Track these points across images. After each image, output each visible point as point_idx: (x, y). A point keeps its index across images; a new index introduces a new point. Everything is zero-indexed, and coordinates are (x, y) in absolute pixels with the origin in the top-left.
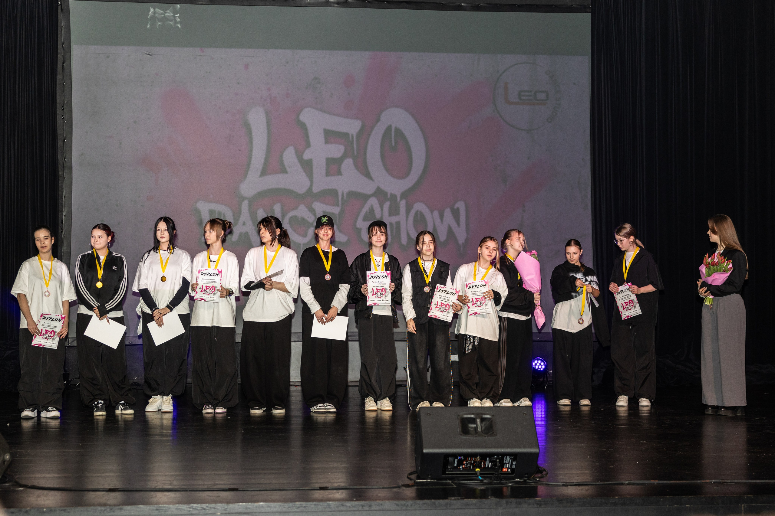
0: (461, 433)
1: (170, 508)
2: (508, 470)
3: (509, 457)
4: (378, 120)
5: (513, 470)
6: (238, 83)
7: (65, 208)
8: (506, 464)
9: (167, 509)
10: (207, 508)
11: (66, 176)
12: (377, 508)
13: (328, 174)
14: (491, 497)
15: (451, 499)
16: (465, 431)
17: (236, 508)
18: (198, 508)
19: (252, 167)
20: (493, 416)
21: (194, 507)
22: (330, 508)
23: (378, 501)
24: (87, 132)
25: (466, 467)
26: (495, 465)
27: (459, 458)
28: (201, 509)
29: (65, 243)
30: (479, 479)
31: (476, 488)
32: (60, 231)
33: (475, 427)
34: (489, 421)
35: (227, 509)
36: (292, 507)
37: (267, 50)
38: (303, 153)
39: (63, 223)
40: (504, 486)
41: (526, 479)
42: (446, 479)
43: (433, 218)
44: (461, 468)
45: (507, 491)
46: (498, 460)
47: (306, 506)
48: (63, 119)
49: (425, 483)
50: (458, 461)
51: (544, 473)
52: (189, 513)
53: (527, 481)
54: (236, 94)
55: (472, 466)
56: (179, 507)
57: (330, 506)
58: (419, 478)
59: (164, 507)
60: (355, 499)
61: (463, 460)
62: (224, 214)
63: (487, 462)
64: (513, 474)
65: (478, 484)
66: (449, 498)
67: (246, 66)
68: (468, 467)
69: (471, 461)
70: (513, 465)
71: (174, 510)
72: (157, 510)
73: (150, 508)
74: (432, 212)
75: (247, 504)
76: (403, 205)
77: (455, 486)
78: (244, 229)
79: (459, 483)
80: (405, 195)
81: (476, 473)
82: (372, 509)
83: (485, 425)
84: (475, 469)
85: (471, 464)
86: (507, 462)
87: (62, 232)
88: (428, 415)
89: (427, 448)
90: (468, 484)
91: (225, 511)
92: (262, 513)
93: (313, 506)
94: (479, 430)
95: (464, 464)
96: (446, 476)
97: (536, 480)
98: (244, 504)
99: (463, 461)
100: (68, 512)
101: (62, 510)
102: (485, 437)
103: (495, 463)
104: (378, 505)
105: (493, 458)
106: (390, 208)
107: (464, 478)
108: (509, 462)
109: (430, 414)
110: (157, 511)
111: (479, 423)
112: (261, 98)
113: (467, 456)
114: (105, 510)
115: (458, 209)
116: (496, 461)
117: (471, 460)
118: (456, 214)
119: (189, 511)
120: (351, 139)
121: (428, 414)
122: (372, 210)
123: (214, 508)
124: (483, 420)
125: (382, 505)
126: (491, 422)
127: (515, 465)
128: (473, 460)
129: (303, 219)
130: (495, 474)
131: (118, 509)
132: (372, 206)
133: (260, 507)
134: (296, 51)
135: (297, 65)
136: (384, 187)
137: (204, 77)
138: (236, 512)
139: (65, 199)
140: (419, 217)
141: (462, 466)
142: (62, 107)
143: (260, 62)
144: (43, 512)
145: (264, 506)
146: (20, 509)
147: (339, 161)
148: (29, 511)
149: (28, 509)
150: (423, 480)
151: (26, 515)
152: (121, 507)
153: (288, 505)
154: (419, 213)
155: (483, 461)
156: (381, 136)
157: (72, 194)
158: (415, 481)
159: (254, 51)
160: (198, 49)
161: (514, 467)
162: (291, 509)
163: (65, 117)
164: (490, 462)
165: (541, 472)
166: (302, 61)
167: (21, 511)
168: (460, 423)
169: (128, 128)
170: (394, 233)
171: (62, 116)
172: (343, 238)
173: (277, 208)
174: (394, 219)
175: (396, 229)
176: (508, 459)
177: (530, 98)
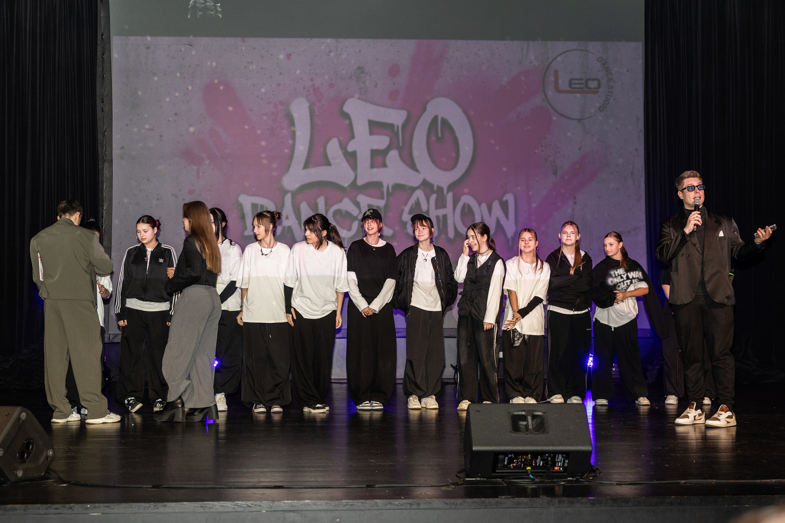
0: (512, 431)
1: (214, 505)
2: (560, 468)
3: (561, 455)
4: (424, 110)
5: (565, 469)
6: (281, 74)
7: (105, 202)
8: (558, 462)
9: (211, 506)
10: (252, 506)
11: (105, 171)
12: (426, 506)
13: (372, 166)
14: (543, 496)
15: (501, 498)
16: (516, 428)
17: (282, 506)
18: (243, 506)
19: (295, 159)
20: (544, 413)
21: (239, 505)
22: (377, 506)
23: (426, 500)
24: (127, 125)
25: (517, 465)
26: (547, 464)
27: (510, 456)
30: (530, 477)
31: (527, 486)
33: (526, 425)
34: (540, 418)
35: (272, 506)
36: (339, 505)
37: (309, 39)
38: (347, 144)
39: (104, 217)
40: (556, 486)
41: (579, 478)
42: (496, 478)
43: (481, 211)
44: (511, 467)
45: (558, 490)
46: (549, 459)
47: (353, 503)
48: (103, 111)
49: (475, 481)
50: (508, 459)
51: (598, 471)
52: (233, 510)
53: (580, 480)
54: (279, 85)
55: (522, 464)
56: (223, 505)
57: (377, 504)
58: (468, 477)
59: (208, 504)
60: (403, 498)
61: (513, 458)
63: (538, 461)
64: (566, 473)
65: (528, 482)
66: (499, 497)
67: (289, 56)
68: (518, 466)
69: (522, 459)
70: (565, 464)
71: (219, 507)
72: (202, 507)
73: (195, 505)
74: (480, 204)
75: (293, 501)
76: (449, 197)
77: (506, 485)
78: (287, 223)
79: (510, 482)
80: (451, 187)
81: (527, 472)
82: (421, 507)
83: (536, 422)
84: (526, 468)
85: (522, 462)
86: (559, 460)
88: (477, 412)
89: (476, 445)
90: (518, 483)
91: (271, 508)
92: (308, 510)
93: (360, 504)
94: (530, 427)
95: (515, 463)
96: (496, 474)
97: (590, 479)
98: (290, 501)
100: (112, 509)
101: (106, 507)
102: (536, 434)
103: (546, 461)
104: (426, 504)
105: (544, 456)
106: (437, 200)
107: (515, 477)
108: (561, 460)
109: (480, 411)
110: (202, 508)
111: (530, 421)
112: (304, 88)
113: (517, 454)
114: (149, 507)
115: (507, 202)
116: (548, 460)
117: (521, 459)
118: (504, 206)
119: (234, 508)
120: (396, 130)
121: (478, 410)
122: (418, 204)
123: (260, 506)
124: (534, 417)
125: (430, 503)
126: (543, 419)
127: (568, 463)
128: (524, 458)
129: (347, 213)
130: (547, 473)
131: (162, 506)
132: (418, 199)
133: (305, 505)
134: (340, 40)
135: (340, 54)
136: (430, 179)
137: (245, 67)
138: (282, 510)
139: (105, 193)
140: (466, 211)
141: (513, 465)
142: (102, 99)
143: (303, 52)
144: (87, 508)
145: (310, 503)
146: (64, 505)
147: (384, 153)
148: (72, 507)
149: (72, 505)
150: (473, 479)
151: (70, 511)
152: (165, 503)
153: (334, 503)
154: (466, 206)
155: (534, 460)
156: (427, 126)
157: (112, 188)
158: (464, 480)
159: (297, 40)
160: (239, 39)
161: (566, 465)
162: (337, 507)
163: (105, 110)
164: (541, 461)
165: (594, 471)
166: (346, 51)
167: (65, 507)
168: (510, 421)
169: (169, 120)
170: (441, 226)
171: (103, 108)
172: (389, 232)
173: (321, 201)
174: (441, 212)
175: (442, 222)
176: (560, 457)
177: (582, 86)
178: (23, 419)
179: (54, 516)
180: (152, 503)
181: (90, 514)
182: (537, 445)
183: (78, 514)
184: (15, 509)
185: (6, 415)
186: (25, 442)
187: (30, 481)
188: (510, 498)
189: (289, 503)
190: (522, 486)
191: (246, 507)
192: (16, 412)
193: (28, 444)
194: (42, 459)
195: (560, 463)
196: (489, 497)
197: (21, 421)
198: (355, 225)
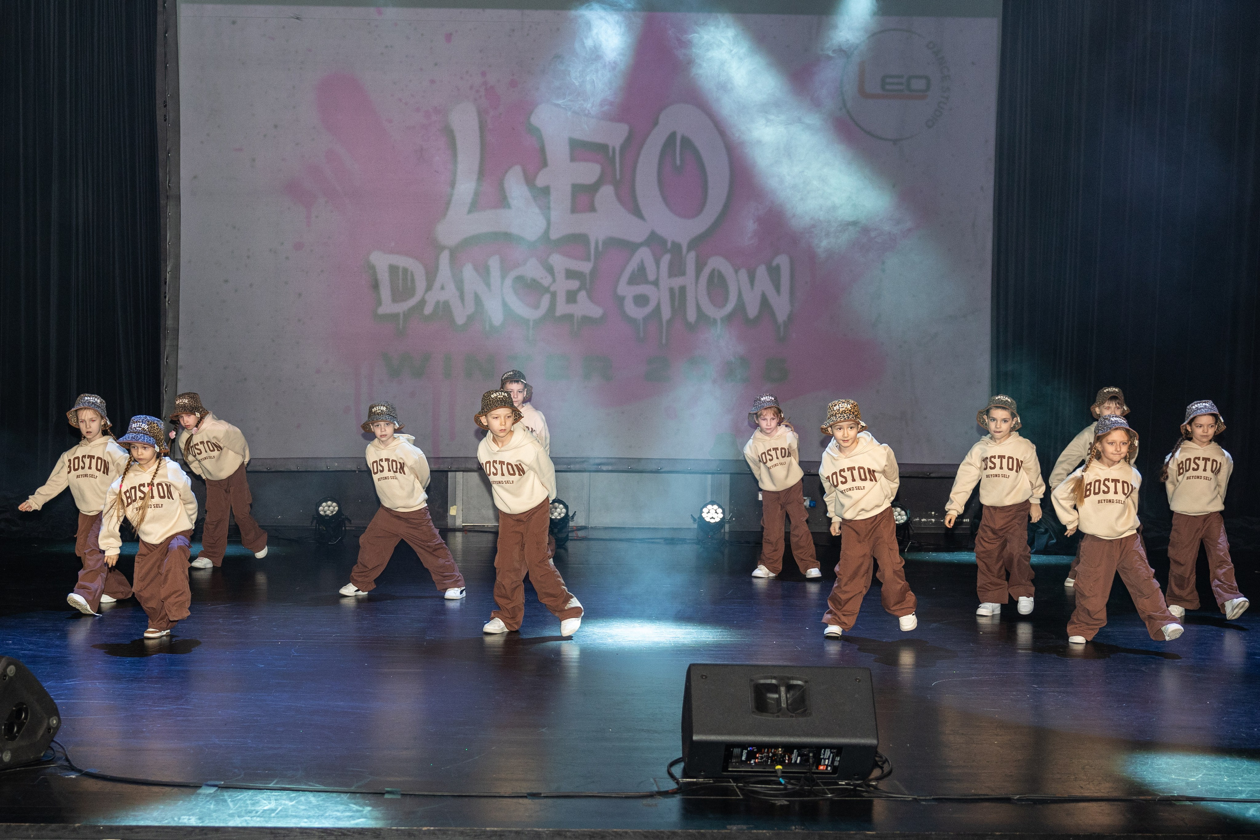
0: (755, 710)
1: (292, 832)
2: (827, 768)
3: (829, 750)
4: (656, 123)
5: (835, 769)
6: (436, 64)
7: (169, 259)
8: (825, 759)
10: (349, 833)
11: (170, 211)
13: (574, 210)
16: (761, 705)
19: (455, 199)
20: (806, 682)
21: (329, 831)
22: (540, 839)
24: (202, 142)
25: (761, 762)
26: (807, 760)
27: (749, 749)
29: (170, 315)
31: (773, 802)
32: (162, 296)
33: (777, 698)
34: (800, 689)
35: (379, 835)
37: (481, 10)
38: (535, 177)
39: (167, 283)
40: (820, 800)
42: (728, 780)
43: (738, 281)
44: (752, 764)
45: (823, 808)
46: (811, 754)
48: (165, 120)
49: (695, 785)
50: (748, 754)
51: (886, 768)
53: (857, 788)
54: (433, 82)
55: (769, 762)
57: (540, 835)
58: (685, 773)
62: (412, 272)
63: (794, 756)
64: (835, 775)
67: (449, 37)
68: (763, 763)
69: (769, 754)
70: (835, 762)
72: (272, 833)
74: (736, 272)
76: (691, 259)
77: (741, 797)
78: (443, 296)
79: (748, 790)
80: (694, 244)
81: (775, 773)
83: (793, 695)
84: (775, 766)
85: (768, 758)
86: (826, 756)
87: (165, 297)
88: (703, 678)
89: (699, 733)
91: (377, 838)
93: (514, 835)
94: (784, 705)
95: (758, 758)
96: (730, 774)
97: (872, 785)
99: (757, 753)
100: (137, 832)
101: (127, 830)
102: (793, 717)
103: (807, 757)
105: (803, 750)
106: (671, 265)
107: (755, 780)
108: (829, 757)
109: (706, 677)
110: (272, 836)
111: (783, 694)
112: (471, 88)
113: (761, 747)
114: (192, 831)
115: (778, 267)
116: (808, 755)
117: (768, 752)
118: (774, 273)
119: (321, 837)
120: (611, 153)
121: (704, 676)
122: (642, 268)
123: (360, 834)
124: (789, 688)
126: (803, 691)
127: (839, 761)
128: (771, 752)
129: (534, 281)
130: (807, 776)
131: (212, 831)
132: (642, 262)
133: (430, 833)
134: (527, 12)
135: (528, 35)
136: (661, 231)
137: (382, 54)
139: (169, 246)
140: (716, 280)
141: (754, 761)
142: (165, 102)
143: (471, 30)
144: (100, 831)
145: (437, 830)
147: (593, 189)
148: (77, 829)
150: (692, 780)
151: (74, 835)
153: (473, 832)
154: (716, 273)
155: (788, 754)
156: (655, 161)
157: (180, 239)
158: (678, 783)
159: (461, 12)
160: (372, 10)
161: (836, 764)
163: (169, 119)
164: (798, 756)
166: (537, 29)
167: (66, 828)
168: (753, 694)
169: (265, 136)
170: (676, 303)
171: (165, 116)
172: (596, 312)
173: (494, 263)
174: (677, 282)
175: (679, 297)
176: (828, 752)
177: (901, 87)
178: (11, 674)
181: (105, 839)
182: (791, 735)
183: (86, 838)
186: (14, 708)
187: (23, 767)
190: (765, 799)
193: (19, 712)
194: (41, 732)
195: (827, 760)
197: (7, 678)
198: (545, 301)
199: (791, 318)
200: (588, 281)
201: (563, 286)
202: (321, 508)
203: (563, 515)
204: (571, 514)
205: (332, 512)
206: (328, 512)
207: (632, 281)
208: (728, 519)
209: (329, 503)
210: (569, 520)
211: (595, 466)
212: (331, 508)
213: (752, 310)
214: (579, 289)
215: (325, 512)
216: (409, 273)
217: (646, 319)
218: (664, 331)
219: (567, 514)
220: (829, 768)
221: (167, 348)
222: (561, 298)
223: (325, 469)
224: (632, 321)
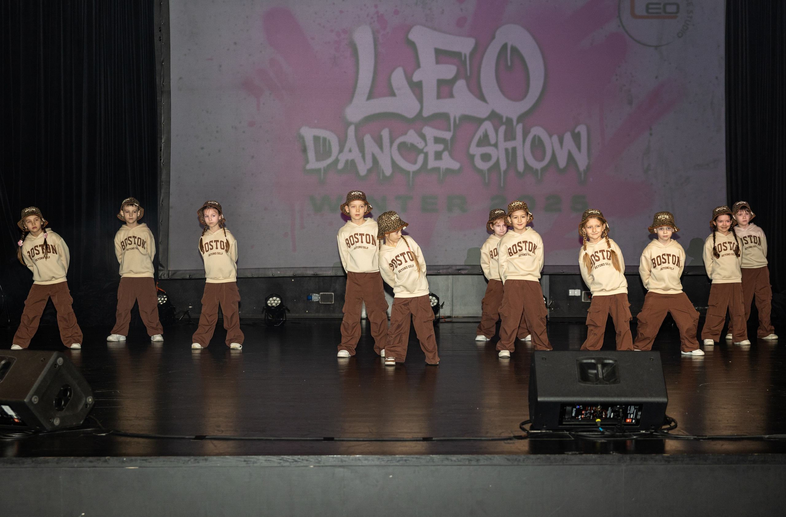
0: (580, 380)
1: (259, 460)
2: (632, 421)
4: (493, 37)
5: (638, 421)
6: (343, 1)
7: (163, 136)
8: (631, 414)
9: (255, 460)
10: (299, 461)
11: (164, 102)
12: (485, 463)
13: (439, 97)
14: (613, 453)
15: (568, 454)
16: (584, 377)
17: (330, 461)
18: (290, 461)
19: (358, 90)
20: (615, 361)
21: (285, 459)
22: (433, 462)
23: (486, 455)
24: (185, 55)
25: (585, 417)
26: (618, 415)
27: (577, 407)
28: (293, 461)
29: (164, 172)
30: (600, 430)
31: (596, 440)
32: (159, 159)
33: (595, 373)
34: (611, 366)
35: (320, 461)
36: (391, 460)
38: (412, 74)
39: (162, 150)
40: (628, 440)
41: (653, 431)
42: (562, 430)
43: (552, 143)
44: (580, 418)
45: (631, 445)
46: (621, 410)
47: (407, 459)
48: (160, 40)
49: (540, 434)
50: (576, 411)
51: (673, 424)
52: (279, 465)
53: (654, 433)
54: (341, 12)
55: (592, 416)
56: (268, 459)
57: (433, 460)
58: (532, 428)
59: (252, 458)
62: (329, 141)
63: (609, 412)
64: (638, 425)
65: (597, 436)
66: (566, 453)
68: (587, 417)
69: (591, 411)
70: (638, 416)
71: (263, 462)
72: (245, 461)
73: (237, 459)
74: (551, 136)
75: (343, 456)
76: (519, 129)
77: (573, 439)
78: (350, 157)
79: (578, 435)
80: (521, 118)
81: (596, 424)
82: (480, 464)
83: (607, 371)
84: (596, 420)
85: (591, 414)
86: (632, 412)
87: (161, 160)
88: (543, 360)
89: (542, 396)
90: (587, 437)
91: (319, 463)
92: (359, 466)
93: (415, 459)
94: (600, 376)
95: (583, 414)
96: (563, 427)
97: (664, 432)
98: (339, 456)
99: (582, 410)
100: (150, 462)
101: (143, 460)
102: (607, 384)
103: (617, 413)
104: (486, 460)
105: (615, 407)
106: (506, 133)
107: (583, 429)
108: (634, 412)
109: (546, 359)
110: (245, 463)
111: (600, 370)
112: (368, 15)
113: (586, 405)
114: (189, 461)
115: (579, 133)
116: (618, 411)
117: (590, 410)
118: (576, 137)
119: (280, 463)
120: (463, 58)
121: (544, 358)
122: (486, 135)
124: (604, 365)
125: (490, 459)
126: (614, 367)
127: (641, 415)
128: (593, 409)
129: (412, 145)
130: (618, 426)
131: (203, 460)
132: (486, 131)
133: (356, 459)
136: (498, 110)
138: (330, 465)
139: (163, 126)
140: (537, 142)
141: (581, 416)
142: (160, 28)
144: (123, 462)
145: (361, 458)
146: (98, 458)
147: (451, 82)
148: (108, 460)
149: (107, 458)
150: (538, 431)
151: (105, 465)
152: (206, 457)
153: (387, 458)
154: (537, 138)
155: (604, 411)
156: (496, 55)
157: (170, 120)
158: (528, 432)
161: (639, 417)
162: (390, 462)
163: (162, 40)
164: (612, 412)
165: (669, 423)
167: (100, 460)
168: (579, 370)
169: (228, 50)
170: (510, 160)
171: (160, 37)
172: (455, 165)
173: (385, 134)
174: (510, 145)
175: (512, 155)
176: (633, 409)
178: (60, 365)
179: (88, 469)
180: (192, 457)
181: (127, 468)
182: (608, 396)
183: (114, 467)
184: (47, 462)
185: (42, 361)
186: (62, 388)
187: (67, 430)
188: (578, 454)
189: (338, 458)
190: (590, 440)
191: (293, 462)
192: (53, 357)
193: (65, 391)
194: (80, 407)
195: (632, 415)
196: (554, 453)
197: (57, 366)
198: (421, 158)
199: (588, 168)
200: (449, 145)
201: (432, 148)
202: (269, 302)
203: (435, 304)
204: (441, 304)
205: (277, 304)
206: (274, 304)
207: (479, 145)
208: (549, 305)
209: (275, 298)
210: (439, 308)
211: (457, 271)
212: (276, 302)
213: (562, 162)
214: (444, 150)
215: (272, 304)
216: (327, 142)
217: (490, 170)
218: (502, 178)
219: (438, 303)
220: (634, 421)
221: (162, 195)
222: (431, 157)
223: (271, 275)
224: (480, 171)
